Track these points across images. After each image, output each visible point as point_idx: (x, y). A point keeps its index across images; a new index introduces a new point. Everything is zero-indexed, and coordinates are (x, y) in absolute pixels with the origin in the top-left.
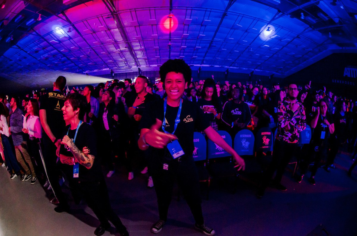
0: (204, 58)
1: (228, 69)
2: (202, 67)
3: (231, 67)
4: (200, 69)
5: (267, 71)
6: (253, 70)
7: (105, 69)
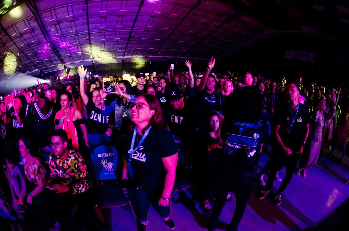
0: (126, 49)
1: (152, 59)
2: (125, 58)
3: (155, 57)
4: (123, 61)
5: (195, 58)
6: (180, 57)
7: (35, 71)
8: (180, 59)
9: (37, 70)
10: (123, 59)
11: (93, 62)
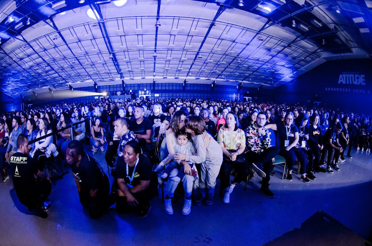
0: (190, 70)
1: (215, 81)
2: (187, 79)
3: (218, 79)
4: (185, 81)
5: (256, 83)
6: (241, 81)
7: (87, 81)
8: (241, 83)
9: (91, 81)
10: (186, 80)
11: (154, 80)
